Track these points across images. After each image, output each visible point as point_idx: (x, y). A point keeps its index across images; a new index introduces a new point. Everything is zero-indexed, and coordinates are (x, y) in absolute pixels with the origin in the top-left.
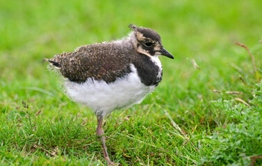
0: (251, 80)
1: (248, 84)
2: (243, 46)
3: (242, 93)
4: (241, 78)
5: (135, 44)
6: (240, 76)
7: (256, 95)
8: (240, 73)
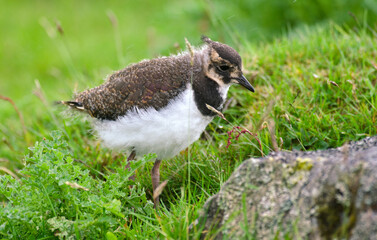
0: (20, 143)
1: (16, 149)
2: (7, 99)
3: (7, 161)
4: (5, 142)
5: (207, 65)
6: (4, 138)
7: (27, 163)
8: (5, 134)
